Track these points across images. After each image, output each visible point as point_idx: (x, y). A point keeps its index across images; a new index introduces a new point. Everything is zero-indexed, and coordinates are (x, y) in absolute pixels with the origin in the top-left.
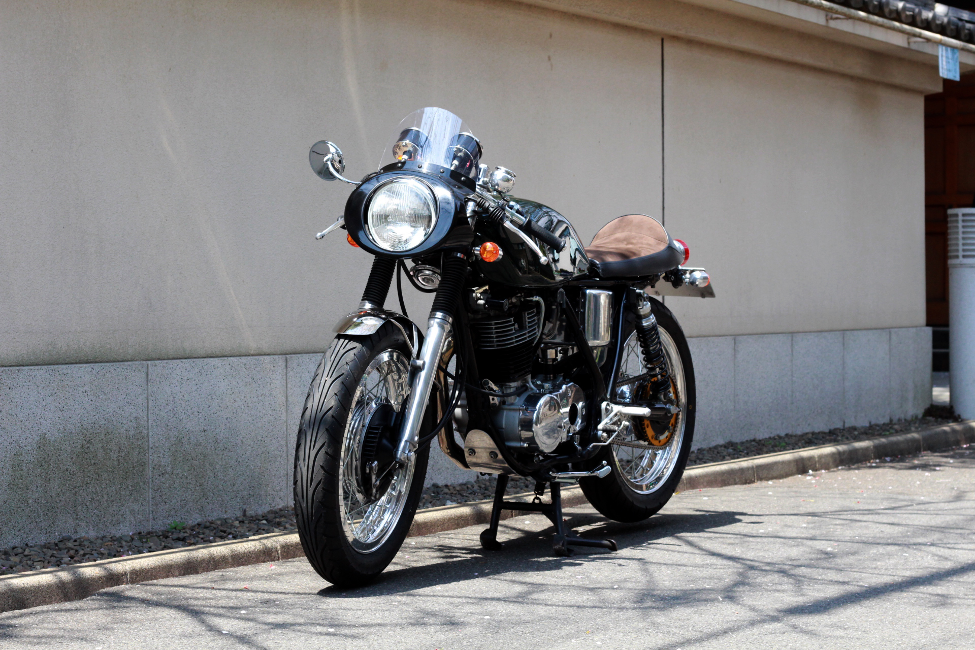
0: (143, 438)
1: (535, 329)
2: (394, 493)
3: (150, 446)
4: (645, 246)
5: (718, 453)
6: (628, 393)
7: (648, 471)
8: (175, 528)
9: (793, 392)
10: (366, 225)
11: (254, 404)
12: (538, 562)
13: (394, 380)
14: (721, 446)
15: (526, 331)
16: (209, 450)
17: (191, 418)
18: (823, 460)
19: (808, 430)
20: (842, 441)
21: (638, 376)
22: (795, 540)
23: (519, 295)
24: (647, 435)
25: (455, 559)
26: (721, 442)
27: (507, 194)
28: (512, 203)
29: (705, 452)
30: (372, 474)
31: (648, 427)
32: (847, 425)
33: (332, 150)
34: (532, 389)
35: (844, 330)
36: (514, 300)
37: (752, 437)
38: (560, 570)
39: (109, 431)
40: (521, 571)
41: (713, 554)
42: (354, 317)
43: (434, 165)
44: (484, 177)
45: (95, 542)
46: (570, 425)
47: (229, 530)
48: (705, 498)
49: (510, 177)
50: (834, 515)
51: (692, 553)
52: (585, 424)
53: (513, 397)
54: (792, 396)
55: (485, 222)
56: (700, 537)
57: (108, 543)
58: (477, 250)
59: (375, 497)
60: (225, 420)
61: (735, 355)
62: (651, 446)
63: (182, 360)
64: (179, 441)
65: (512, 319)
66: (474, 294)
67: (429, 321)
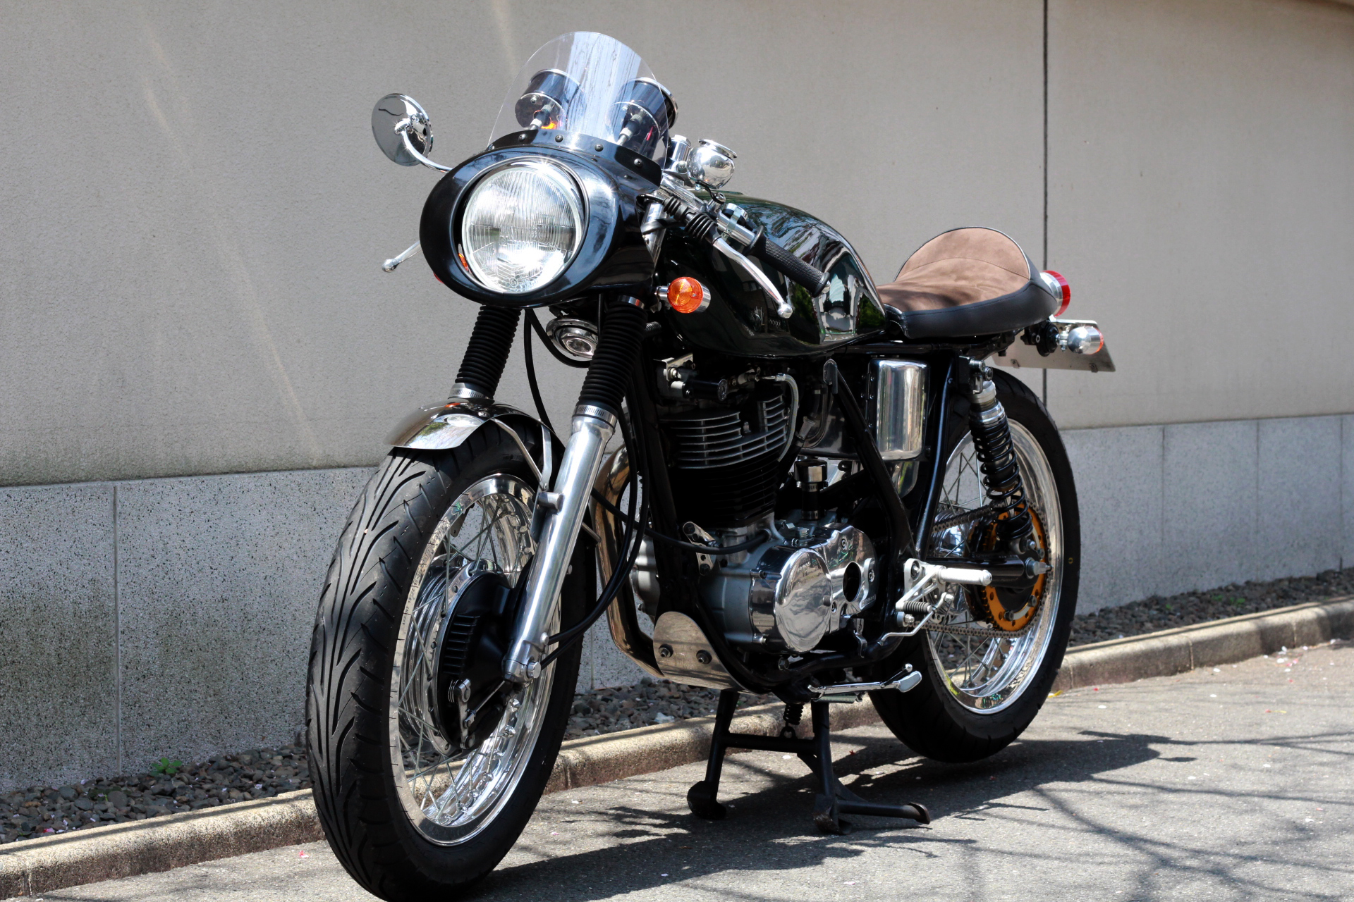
0: (106, 615)
1: (781, 432)
2: (513, 731)
3: (120, 629)
4: (988, 282)
5: (1133, 616)
6: (959, 538)
7: (994, 672)
8: (164, 772)
9: (1258, 514)
10: (460, 246)
11: (317, 552)
12: (784, 846)
13: (512, 528)
14: (1139, 605)
15: (765, 436)
16: (231, 634)
17: (197, 579)
18: (1305, 630)
19: (1282, 574)
20: (1337, 592)
21: (976, 510)
22: (1248, 798)
23: (752, 371)
24: (990, 613)
25: (637, 840)
26: (1139, 596)
27: (721, 189)
28: (731, 206)
29: (1111, 615)
30: (460, 703)
31: (992, 599)
32: (1346, 565)
33: (411, 111)
34: (776, 538)
35: (1341, 414)
36: (742, 381)
37: (1190, 588)
38: (818, 867)
39: (41, 604)
40: (749, 868)
41: (1100, 830)
42: (433, 413)
43: (589, 138)
44: (680, 159)
45: (8, 801)
46: (845, 601)
47: (258, 773)
48: (1102, 707)
49: (725, 158)
50: (1319, 742)
51: (1063, 828)
52: (875, 597)
53: (740, 553)
54: (1257, 520)
55: (686, 240)
56: (1082, 791)
57: (30, 803)
58: (663, 293)
59: (467, 744)
60: (263, 580)
61: (1163, 455)
62: (997, 632)
63: (181, 479)
64: (176, 618)
65: (737, 414)
66: (665, 371)
67: (573, 421)
